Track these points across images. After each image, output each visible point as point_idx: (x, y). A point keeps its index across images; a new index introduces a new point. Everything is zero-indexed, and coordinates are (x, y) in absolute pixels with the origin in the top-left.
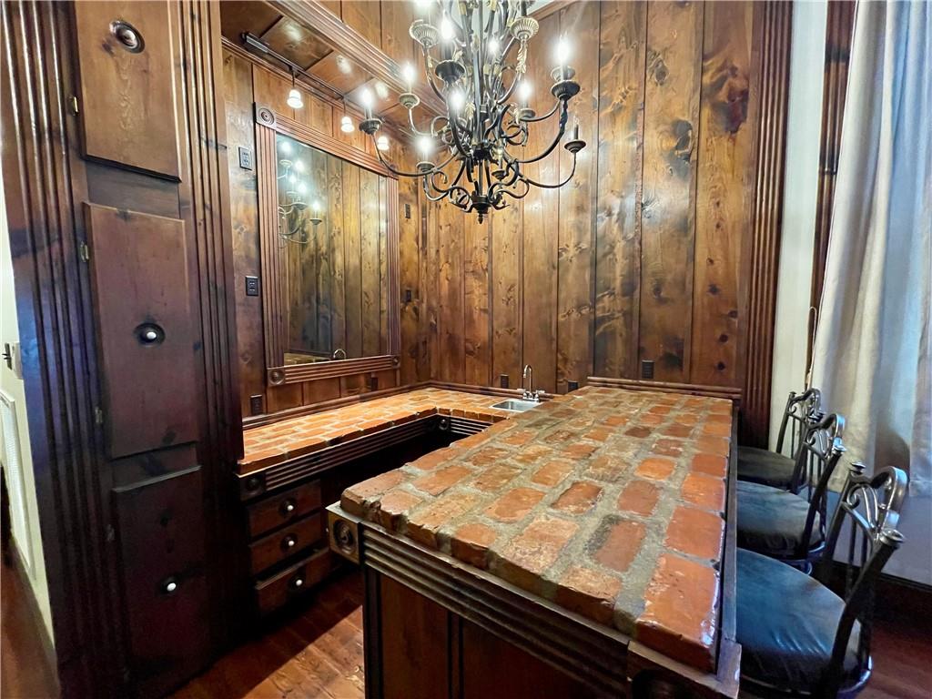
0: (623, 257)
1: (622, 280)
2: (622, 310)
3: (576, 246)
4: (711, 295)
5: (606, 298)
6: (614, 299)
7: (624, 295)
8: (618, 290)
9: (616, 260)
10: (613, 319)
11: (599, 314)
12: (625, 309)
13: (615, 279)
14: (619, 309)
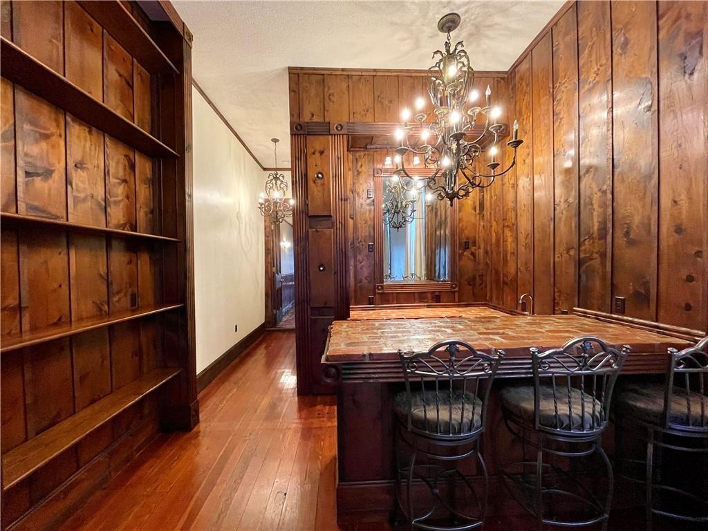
0: (599, 206)
1: (599, 226)
2: (599, 251)
3: (566, 201)
4: (676, 236)
5: (586, 242)
6: (593, 242)
7: (600, 239)
8: (596, 234)
9: (594, 209)
10: (592, 259)
11: (582, 256)
12: (601, 251)
13: (593, 226)
14: (596, 250)
